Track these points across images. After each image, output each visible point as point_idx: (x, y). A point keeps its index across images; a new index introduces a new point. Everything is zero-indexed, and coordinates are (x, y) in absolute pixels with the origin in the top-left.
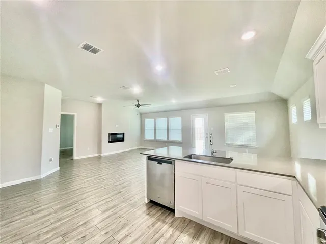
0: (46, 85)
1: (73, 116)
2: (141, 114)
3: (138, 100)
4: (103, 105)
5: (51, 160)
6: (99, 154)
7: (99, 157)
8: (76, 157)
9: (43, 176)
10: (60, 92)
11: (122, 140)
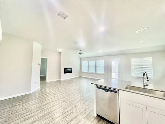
0: (34, 41)
1: (46, 59)
2: (80, 58)
3: (81, 51)
4: (62, 53)
5: (36, 83)
6: (59, 79)
7: (59, 81)
8: (48, 80)
9: (32, 92)
10: (41, 46)
11: (71, 72)
